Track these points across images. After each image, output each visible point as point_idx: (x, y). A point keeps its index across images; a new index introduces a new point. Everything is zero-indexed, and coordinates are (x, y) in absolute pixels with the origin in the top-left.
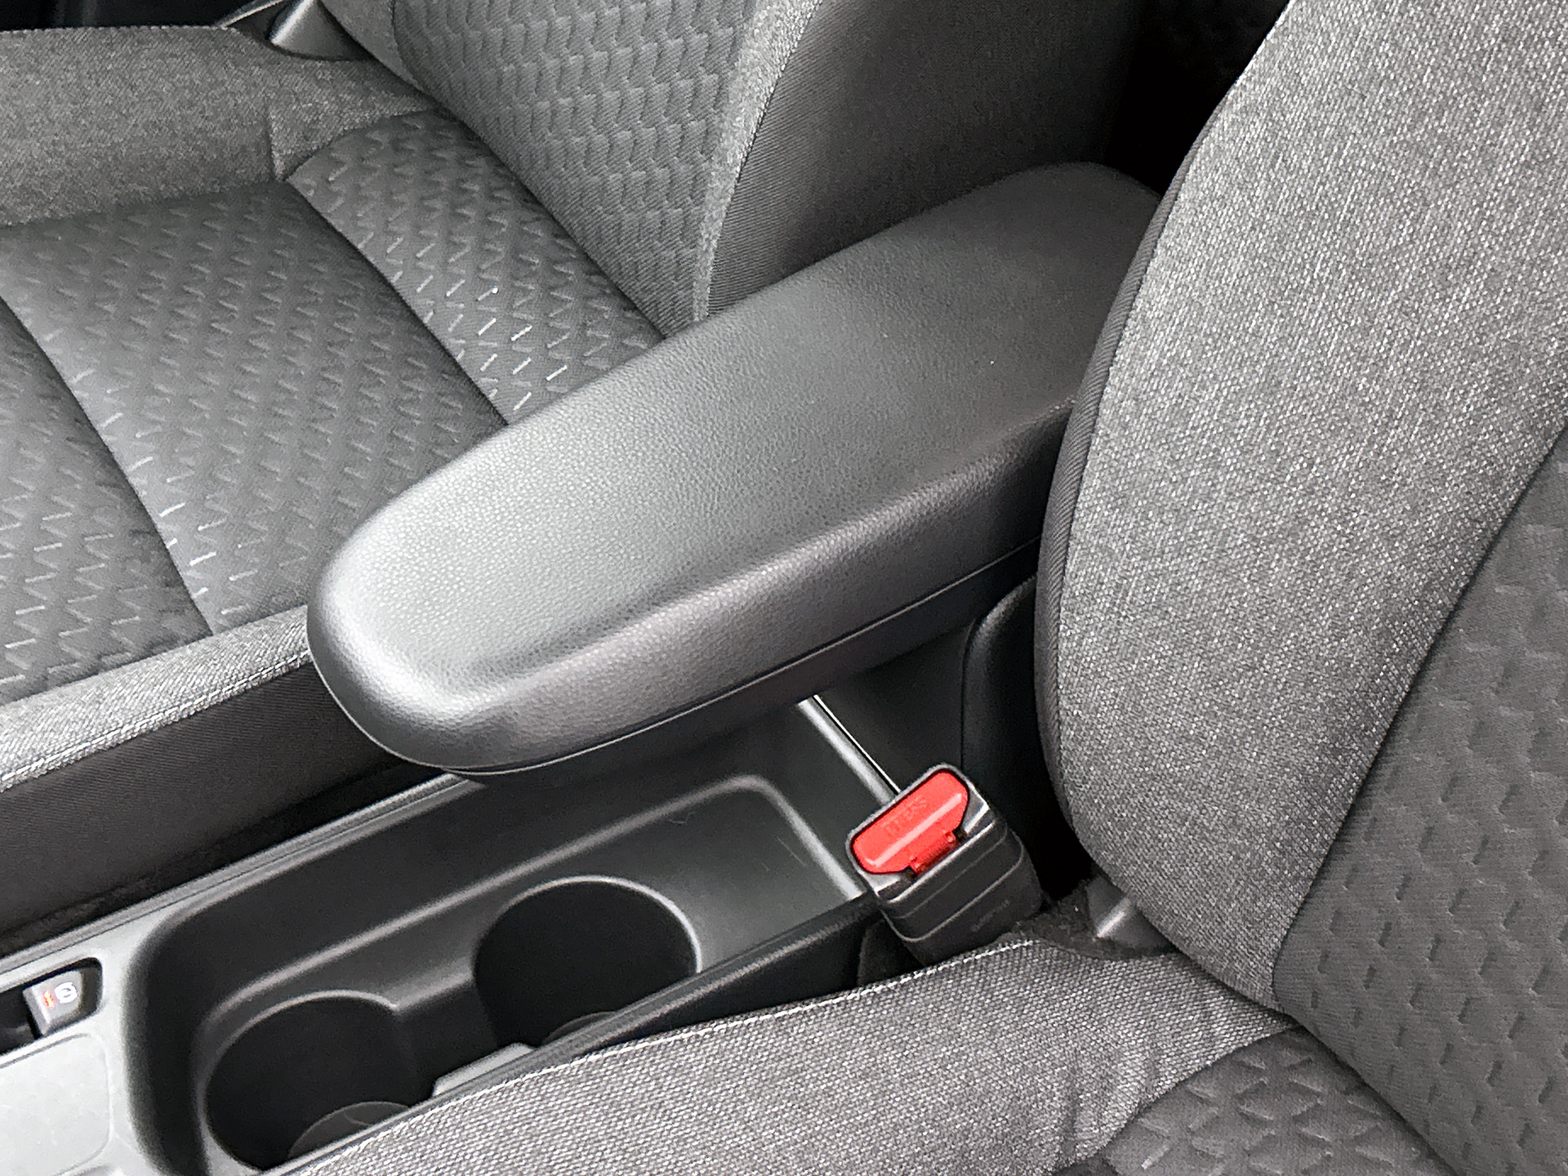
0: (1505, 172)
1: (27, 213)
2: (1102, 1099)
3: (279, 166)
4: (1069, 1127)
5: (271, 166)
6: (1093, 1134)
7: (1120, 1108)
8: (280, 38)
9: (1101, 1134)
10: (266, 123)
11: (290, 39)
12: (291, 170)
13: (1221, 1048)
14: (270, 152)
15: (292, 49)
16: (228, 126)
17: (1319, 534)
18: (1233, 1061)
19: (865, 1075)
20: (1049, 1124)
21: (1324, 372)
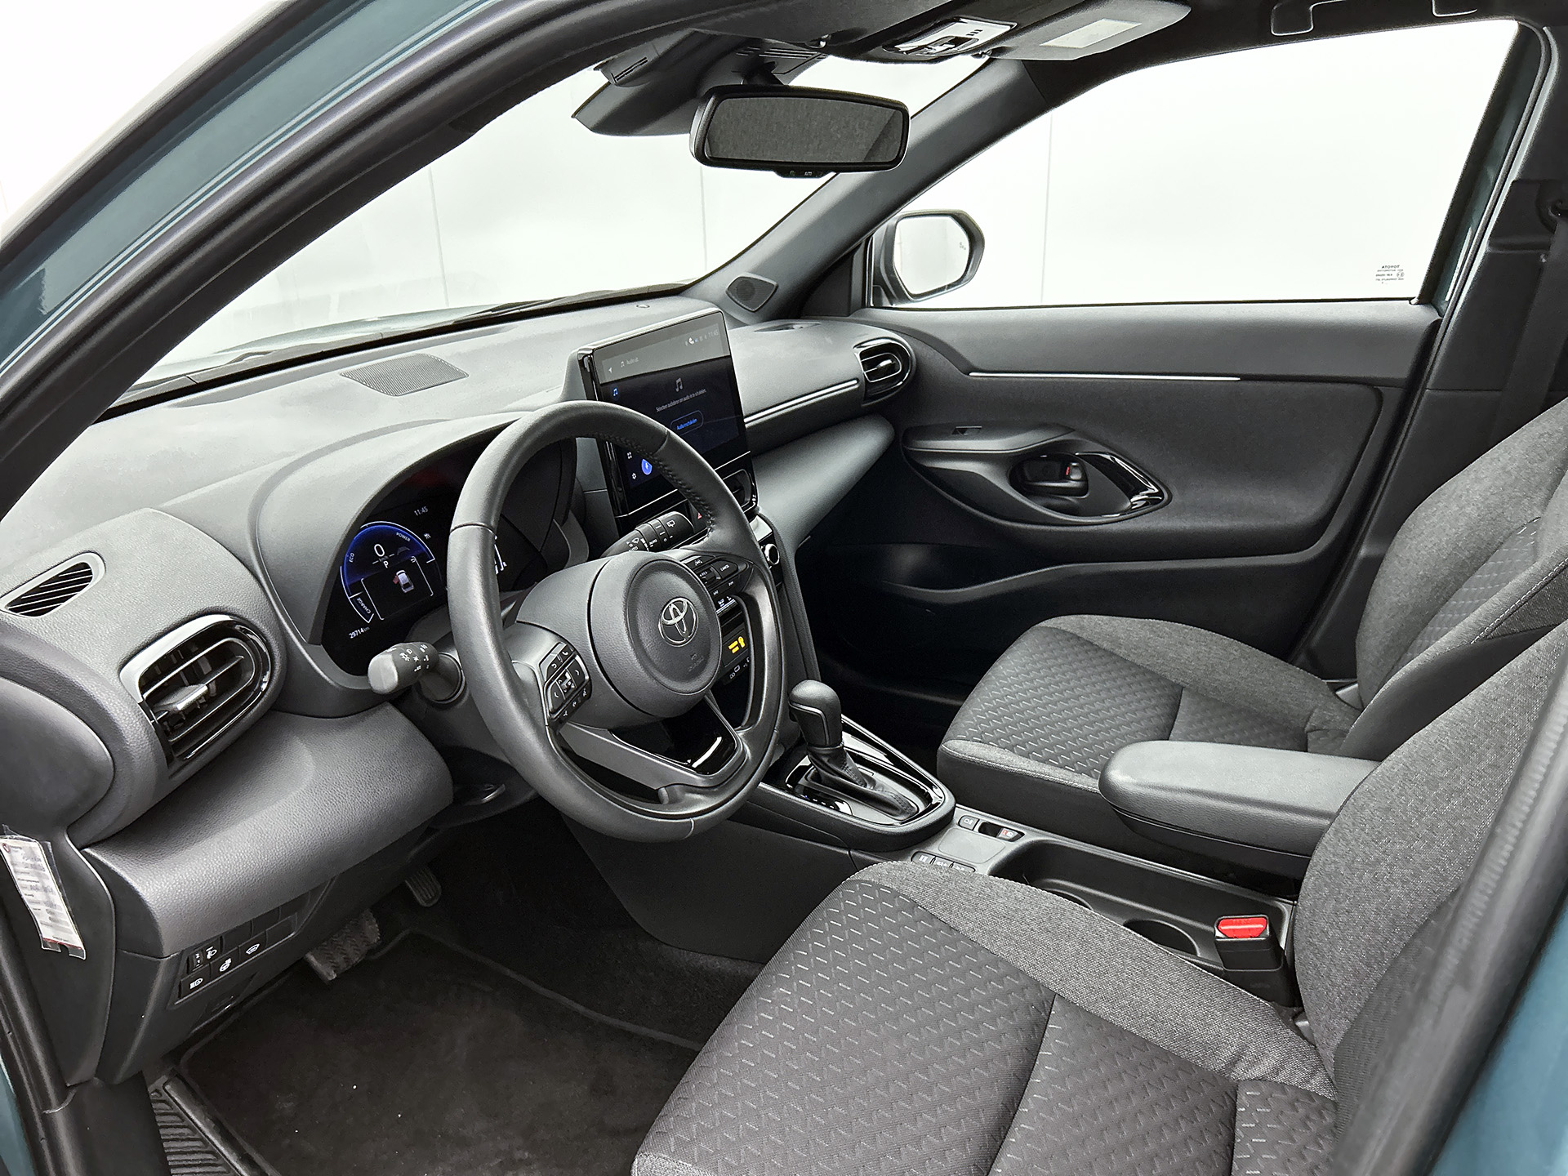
0: (1483, 765)
1: (1212, 695)
2: (1252, 1064)
3: (1308, 727)
4: (1233, 1062)
5: (1305, 726)
6: (1240, 1072)
7: (1256, 1072)
8: (1339, 693)
9: (1243, 1075)
10: (1312, 712)
11: (1343, 694)
12: (1311, 731)
13: (1308, 1087)
14: (1307, 722)
15: (1341, 697)
16: (1297, 705)
17: (1383, 869)
18: (1309, 1095)
19: (1171, 984)
20: (1226, 1054)
21: (1404, 812)
